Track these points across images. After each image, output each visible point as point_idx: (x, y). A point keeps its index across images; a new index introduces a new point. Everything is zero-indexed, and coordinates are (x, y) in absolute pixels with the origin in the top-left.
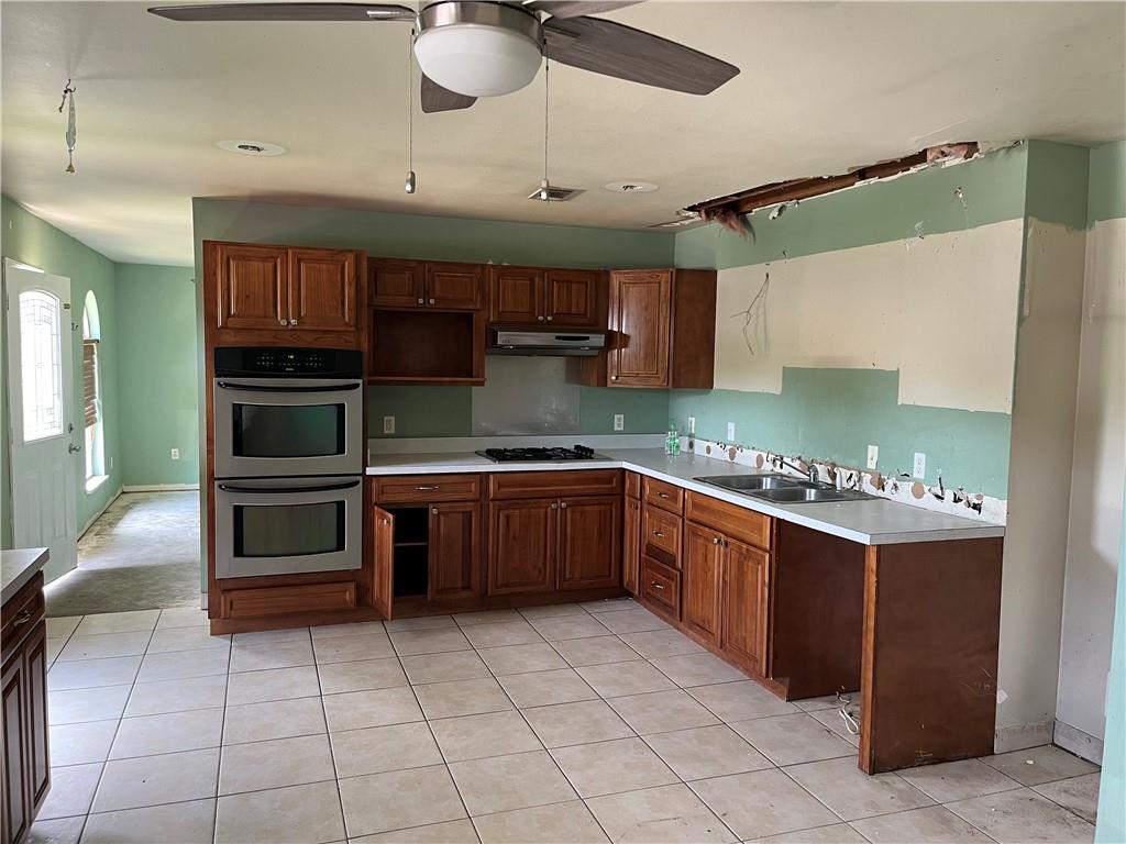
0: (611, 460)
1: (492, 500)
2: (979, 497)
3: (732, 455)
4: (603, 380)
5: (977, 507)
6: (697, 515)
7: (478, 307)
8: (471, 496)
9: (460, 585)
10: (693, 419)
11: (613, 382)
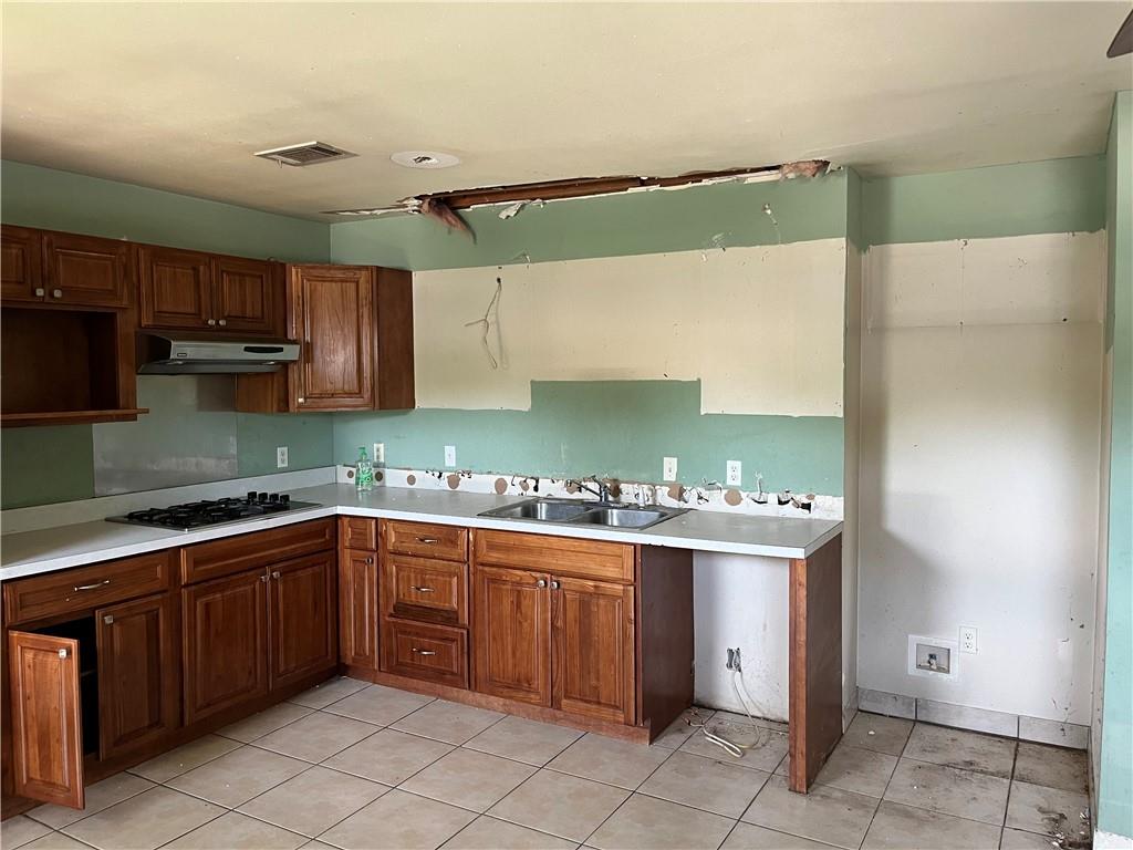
0: (319, 506)
1: (186, 586)
2: (811, 497)
3: (454, 482)
4: (284, 405)
5: (807, 507)
6: (494, 557)
7: (125, 303)
8: (156, 587)
9: (147, 723)
10: (382, 446)
11: (300, 406)
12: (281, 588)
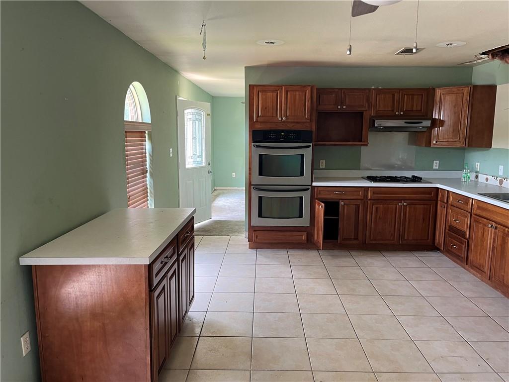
0: (431, 183)
1: (370, 200)
3: (501, 182)
4: (428, 144)
6: (479, 212)
7: (366, 109)
8: (359, 197)
9: (353, 238)
10: (479, 164)
11: (434, 144)
12: (408, 209)
